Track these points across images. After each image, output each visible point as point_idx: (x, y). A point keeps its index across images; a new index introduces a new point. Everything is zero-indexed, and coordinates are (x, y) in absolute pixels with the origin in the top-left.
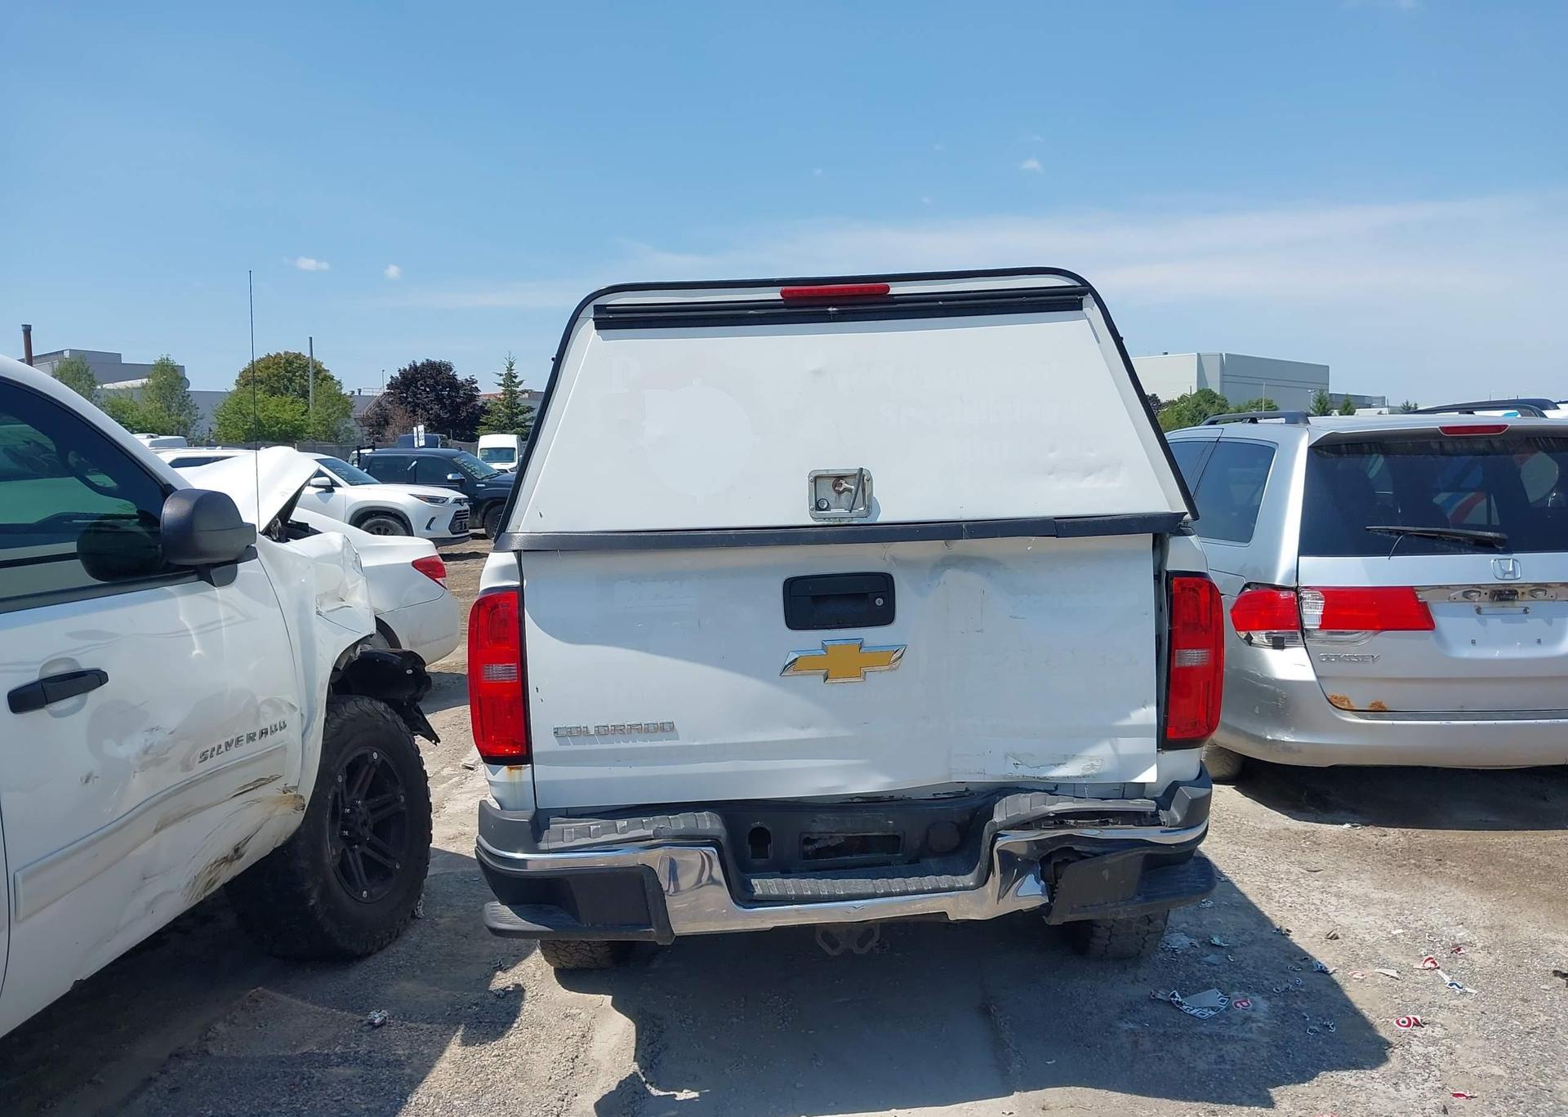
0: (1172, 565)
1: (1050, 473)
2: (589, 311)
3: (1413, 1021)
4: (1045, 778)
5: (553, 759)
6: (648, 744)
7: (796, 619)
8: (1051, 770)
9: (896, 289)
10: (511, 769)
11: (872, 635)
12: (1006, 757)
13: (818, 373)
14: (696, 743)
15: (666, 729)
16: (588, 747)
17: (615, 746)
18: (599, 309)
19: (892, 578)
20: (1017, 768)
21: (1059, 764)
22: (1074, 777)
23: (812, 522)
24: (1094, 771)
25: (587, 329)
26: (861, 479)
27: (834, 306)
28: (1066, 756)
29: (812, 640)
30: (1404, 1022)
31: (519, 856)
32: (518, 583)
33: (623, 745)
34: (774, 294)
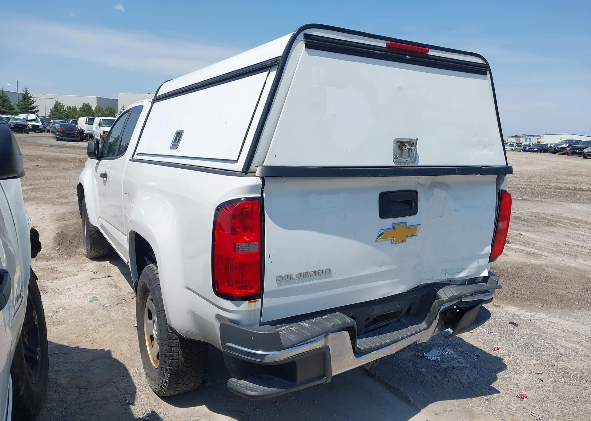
0: (502, 188)
1: (474, 147)
2: (301, 36)
3: (497, 348)
4: (455, 279)
5: (275, 294)
6: (320, 281)
7: (383, 214)
8: (457, 275)
9: (431, 53)
10: (250, 302)
11: (410, 220)
12: (442, 271)
13: (399, 88)
14: (339, 279)
15: (327, 272)
16: (292, 286)
17: (304, 284)
18: (306, 36)
19: (417, 191)
20: (445, 275)
21: (460, 272)
22: (464, 277)
23: (394, 165)
24: (470, 274)
25: (300, 47)
26: (413, 143)
27: (409, 56)
28: (462, 268)
29: (388, 223)
30: (494, 349)
31: (260, 352)
32: (260, 195)
33: (308, 283)
34: (383, 44)
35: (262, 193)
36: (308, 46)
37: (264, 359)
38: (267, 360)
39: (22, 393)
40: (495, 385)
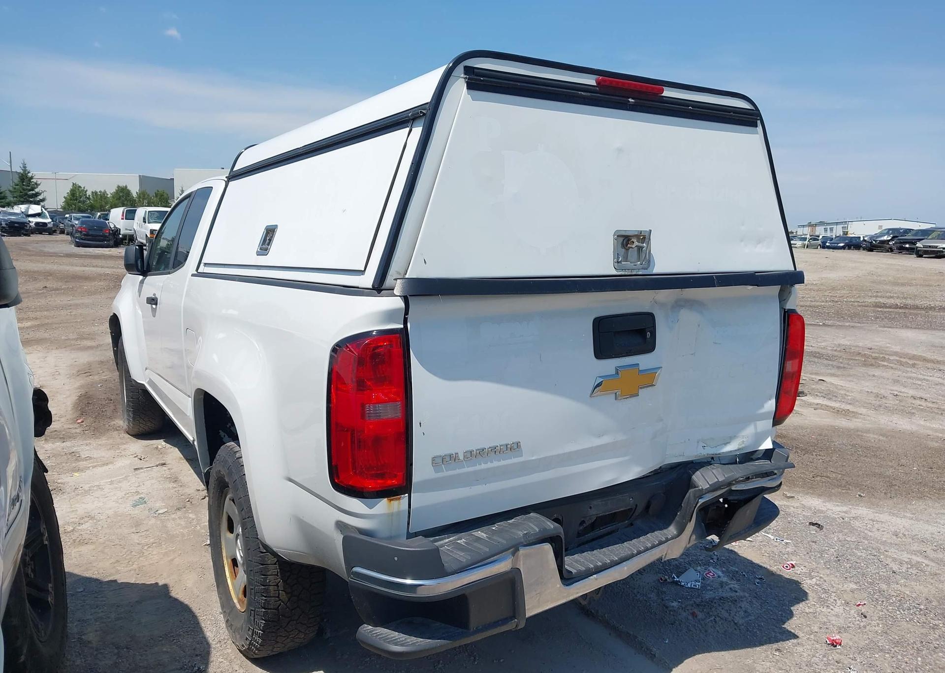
0: (789, 306)
1: (742, 241)
2: (460, 70)
3: (791, 565)
4: (719, 454)
5: (430, 485)
6: (503, 463)
7: (601, 352)
8: (721, 448)
9: (668, 93)
10: (391, 500)
11: (644, 361)
12: (698, 442)
13: (620, 150)
14: (533, 458)
15: (514, 448)
16: (458, 471)
17: (478, 467)
18: (468, 70)
19: (653, 314)
20: (704, 449)
21: (727, 443)
23: (614, 272)
24: (743, 445)
25: (459, 87)
26: (644, 237)
27: (633, 99)
28: (730, 437)
29: (610, 365)
30: (787, 567)
32: (402, 326)
33: (483, 466)
34: (590, 81)
35: (405, 322)
36: (471, 86)
37: (415, 593)
38: (421, 593)
39: (23, 658)
40: (790, 625)
